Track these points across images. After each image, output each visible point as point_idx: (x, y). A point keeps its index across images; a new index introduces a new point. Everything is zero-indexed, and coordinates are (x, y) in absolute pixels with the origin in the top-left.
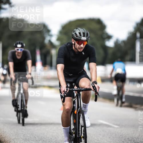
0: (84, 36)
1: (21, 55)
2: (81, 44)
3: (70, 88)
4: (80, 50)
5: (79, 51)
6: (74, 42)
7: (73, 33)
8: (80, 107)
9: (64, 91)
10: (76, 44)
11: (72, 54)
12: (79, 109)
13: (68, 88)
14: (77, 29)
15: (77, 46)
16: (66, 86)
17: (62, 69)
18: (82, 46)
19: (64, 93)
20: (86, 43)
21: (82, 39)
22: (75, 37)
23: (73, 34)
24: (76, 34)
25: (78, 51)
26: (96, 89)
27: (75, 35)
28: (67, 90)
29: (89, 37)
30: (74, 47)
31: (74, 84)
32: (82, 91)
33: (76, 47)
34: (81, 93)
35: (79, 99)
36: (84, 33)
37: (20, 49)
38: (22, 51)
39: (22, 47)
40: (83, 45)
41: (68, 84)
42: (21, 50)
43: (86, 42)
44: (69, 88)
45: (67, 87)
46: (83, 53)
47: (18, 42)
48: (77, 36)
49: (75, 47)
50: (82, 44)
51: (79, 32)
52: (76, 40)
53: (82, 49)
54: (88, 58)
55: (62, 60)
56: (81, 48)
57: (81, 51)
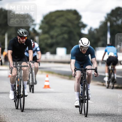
0: (25, 34)
5: (23, 43)
6: (19, 38)
7: (18, 32)
10: (21, 39)
11: (18, 45)
14: (20, 30)
15: (21, 40)
18: (24, 40)
20: (26, 38)
24: (20, 33)
25: (22, 43)
27: (19, 34)
30: (19, 41)
31: (18, 63)
35: (21, 72)
36: (25, 32)
41: (14, 63)
45: (14, 64)
48: (21, 35)
56: (24, 41)
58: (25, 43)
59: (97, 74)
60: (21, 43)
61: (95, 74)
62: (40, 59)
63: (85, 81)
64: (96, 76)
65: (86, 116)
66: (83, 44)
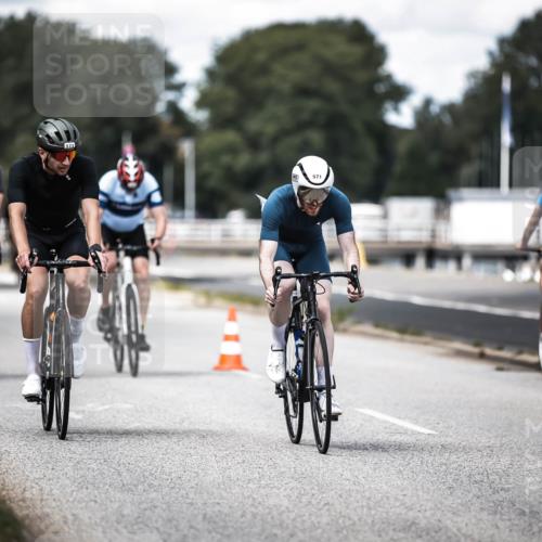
0: (69, 140)
2: (65, 158)
4: (62, 172)
7: (41, 133)
10: (52, 160)
13: (34, 258)
15: (55, 163)
17: (21, 215)
18: (66, 162)
20: (74, 154)
21: (65, 146)
24: (48, 136)
25: (57, 175)
27: (46, 139)
30: (47, 166)
33: (52, 165)
36: (67, 132)
40: (69, 160)
45: (31, 256)
46: (68, 177)
48: (53, 142)
49: (50, 166)
50: (67, 158)
51: (56, 130)
53: (67, 170)
56: (65, 167)
57: (64, 173)
59: (360, 292)
60: (53, 173)
61: (349, 291)
62: (160, 239)
63: (316, 319)
64: (352, 301)
65: (324, 451)
66: (307, 179)
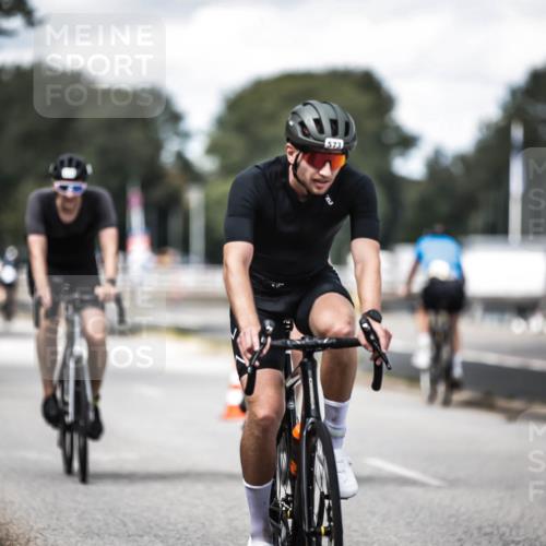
0: (335, 134)
1: (75, 208)
2: (324, 165)
3: (274, 336)
4: (319, 188)
5: (315, 190)
6: (295, 155)
7: (292, 119)
8: (313, 413)
9: (251, 350)
10: (303, 163)
12: (311, 420)
13: (266, 337)
15: (307, 171)
16: (259, 328)
17: (244, 262)
18: (326, 171)
19: (249, 356)
20: (342, 161)
21: (327, 144)
22: (300, 135)
23: (291, 123)
24: (302, 124)
25: (309, 192)
26: (377, 339)
27: (299, 129)
28: (261, 344)
29: (354, 139)
30: (295, 175)
32: (323, 347)
33: (303, 174)
34: (318, 356)
35: (310, 379)
36: (334, 123)
37: (71, 185)
38: (79, 194)
39: (81, 176)
40: (332, 168)
41: (267, 322)
42: (76, 189)
43: (344, 157)
44: (273, 339)
45: (263, 333)
46: (328, 199)
47: (65, 157)
48: (307, 134)
49: (300, 176)
50: (328, 165)
51: (317, 117)
52: (302, 147)
54: (348, 218)
55: (246, 225)
56: (324, 180)
57: (322, 191)
58: (330, 192)
